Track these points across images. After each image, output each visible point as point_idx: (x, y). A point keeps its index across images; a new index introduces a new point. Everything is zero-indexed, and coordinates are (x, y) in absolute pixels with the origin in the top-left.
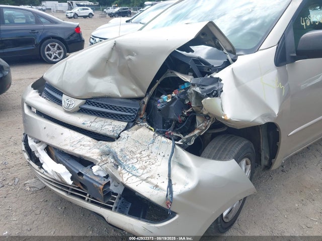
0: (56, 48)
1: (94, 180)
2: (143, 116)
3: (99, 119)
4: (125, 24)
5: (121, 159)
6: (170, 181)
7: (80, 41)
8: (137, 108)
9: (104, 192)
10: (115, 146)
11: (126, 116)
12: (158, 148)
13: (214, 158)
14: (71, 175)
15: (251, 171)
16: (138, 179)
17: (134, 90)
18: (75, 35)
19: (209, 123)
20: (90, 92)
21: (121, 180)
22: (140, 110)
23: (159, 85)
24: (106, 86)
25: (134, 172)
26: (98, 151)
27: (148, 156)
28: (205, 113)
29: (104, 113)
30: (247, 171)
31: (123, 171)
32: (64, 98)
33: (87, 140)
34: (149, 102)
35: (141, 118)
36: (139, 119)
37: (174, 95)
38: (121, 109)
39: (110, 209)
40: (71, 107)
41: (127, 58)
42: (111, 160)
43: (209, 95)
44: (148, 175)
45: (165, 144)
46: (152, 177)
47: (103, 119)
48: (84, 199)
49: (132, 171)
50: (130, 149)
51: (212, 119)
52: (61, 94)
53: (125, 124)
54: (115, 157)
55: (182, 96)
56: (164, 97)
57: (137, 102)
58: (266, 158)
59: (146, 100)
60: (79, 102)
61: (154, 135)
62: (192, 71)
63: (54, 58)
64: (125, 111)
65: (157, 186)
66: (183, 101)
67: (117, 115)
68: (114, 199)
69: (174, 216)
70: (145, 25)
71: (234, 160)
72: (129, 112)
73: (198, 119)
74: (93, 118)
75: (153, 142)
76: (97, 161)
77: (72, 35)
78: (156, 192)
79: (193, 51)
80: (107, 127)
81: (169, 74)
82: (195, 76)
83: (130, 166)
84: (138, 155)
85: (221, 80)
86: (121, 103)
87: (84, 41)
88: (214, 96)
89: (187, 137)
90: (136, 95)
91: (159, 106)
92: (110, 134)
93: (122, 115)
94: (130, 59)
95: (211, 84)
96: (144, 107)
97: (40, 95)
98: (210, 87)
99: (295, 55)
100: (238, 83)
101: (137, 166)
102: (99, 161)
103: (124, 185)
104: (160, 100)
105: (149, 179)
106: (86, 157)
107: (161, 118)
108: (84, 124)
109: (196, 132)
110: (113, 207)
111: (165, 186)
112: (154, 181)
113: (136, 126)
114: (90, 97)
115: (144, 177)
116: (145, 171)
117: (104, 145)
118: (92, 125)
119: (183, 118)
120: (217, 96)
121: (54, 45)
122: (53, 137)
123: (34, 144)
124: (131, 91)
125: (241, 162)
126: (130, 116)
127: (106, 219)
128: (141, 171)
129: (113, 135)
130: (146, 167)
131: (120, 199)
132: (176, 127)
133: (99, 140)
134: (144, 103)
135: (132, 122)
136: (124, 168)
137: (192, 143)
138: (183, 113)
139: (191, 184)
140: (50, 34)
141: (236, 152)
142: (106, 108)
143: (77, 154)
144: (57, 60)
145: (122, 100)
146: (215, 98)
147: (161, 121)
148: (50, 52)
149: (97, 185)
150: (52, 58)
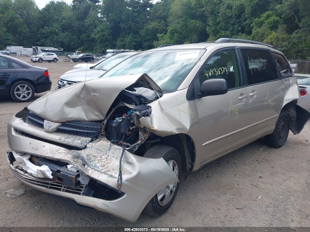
0: (25, 89)
1: (69, 173)
2: (103, 133)
3: (71, 136)
4: (89, 70)
5: (87, 161)
6: (120, 172)
7: (48, 83)
8: (99, 128)
9: (76, 180)
10: (83, 153)
11: (91, 133)
12: (113, 153)
13: (151, 157)
14: (51, 172)
15: (179, 171)
16: (99, 172)
17: (97, 115)
18: (43, 78)
19: (147, 136)
20: (65, 117)
21: (87, 174)
22: (101, 129)
23: (114, 112)
24: (77, 113)
25: (96, 169)
26: (71, 156)
27: (106, 158)
28: (142, 127)
29: (74, 131)
30: (175, 170)
31: (89, 168)
32: (46, 123)
33: (62, 149)
34: (107, 123)
35: (102, 135)
36: (100, 135)
37: (123, 117)
38: (87, 129)
39: (80, 194)
40: (51, 128)
41: (93, 94)
42: (80, 161)
43: (144, 116)
44: (106, 170)
45: (118, 150)
46: (108, 171)
47: (74, 136)
48: (60, 190)
49: (95, 169)
50: (94, 154)
51: (148, 133)
52: (43, 119)
53: (90, 139)
54: (83, 159)
55: (129, 118)
56: (117, 119)
57: (99, 124)
58: (189, 163)
59: (105, 122)
60: (57, 125)
61: (110, 144)
62: (134, 102)
63: (23, 98)
64: (90, 130)
65: (111, 176)
66: (129, 121)
67: (84, 133)
68: (82, 187)
69: (124, 195)
70: (108, 71)
71: (162, 158)
72: (93, 130)
73: (140, 133)
74: (66, 135)
75: (110, 149)
76: (70, 162)
77: (39, 78)
78: (111, 179)
79: (135, 91)
80: (77, 141)
81: (121, 105)
82: (136, 105)
83: (94, 165)
84: (99, 158)
85: (151, 107)
86: (87, 124)
87: (51, 83)
88: (146, 116)
89: (133, 145)
90: (98, 119)
91: (114, 125)
92: (79, 146)
93: (87, 133)
94: (94, 95)
95: (146, 109)
96: (104, 126)
97: (24, 122)
98: (145, 111)
99: (200, 94)
100: (162, 110)
101: (98, 165)
102: (72, 161)
103: (89, 177)
104: (115, 121)
105: (107, 172)
106: (62, 160)
107: (116, 134)
108: (60, 139)
109: (139, 142)
110: (82, 192)
111: (117, 175)
112: (110, 173)
113: (98, 139)
114: (65, 121)
115: (103, 171)
116: (104, 168)
117: (75, 152)
118: (66, 140)
119: (130, 133)
120: (148, 116)
121: (24, 87)
122: (37, 149)
123: (19, 157)
124: (95, 116)
125: (169, 162)
126: (94, 133)
127: (77, 201)
128: (101, 168)
129: (81, 147)
130: (104, 165)
131: (86, 187)
132: (125, 139)
133: (71, 150)
134: (104, 124)
135: (95, 137)
136: (89, 166)
137: (136, 149)
138: (129, 129)
139: (134, 173)
140: (20, 77)
141: (164, 154)
142: (77, 128)
143: (56, 159)
144: (26, 99)
145: (88, 123)
146: (147, 117)
147: (115, 136)
148: (19, 92)
149: (71, 176)
150: (21, 97)
